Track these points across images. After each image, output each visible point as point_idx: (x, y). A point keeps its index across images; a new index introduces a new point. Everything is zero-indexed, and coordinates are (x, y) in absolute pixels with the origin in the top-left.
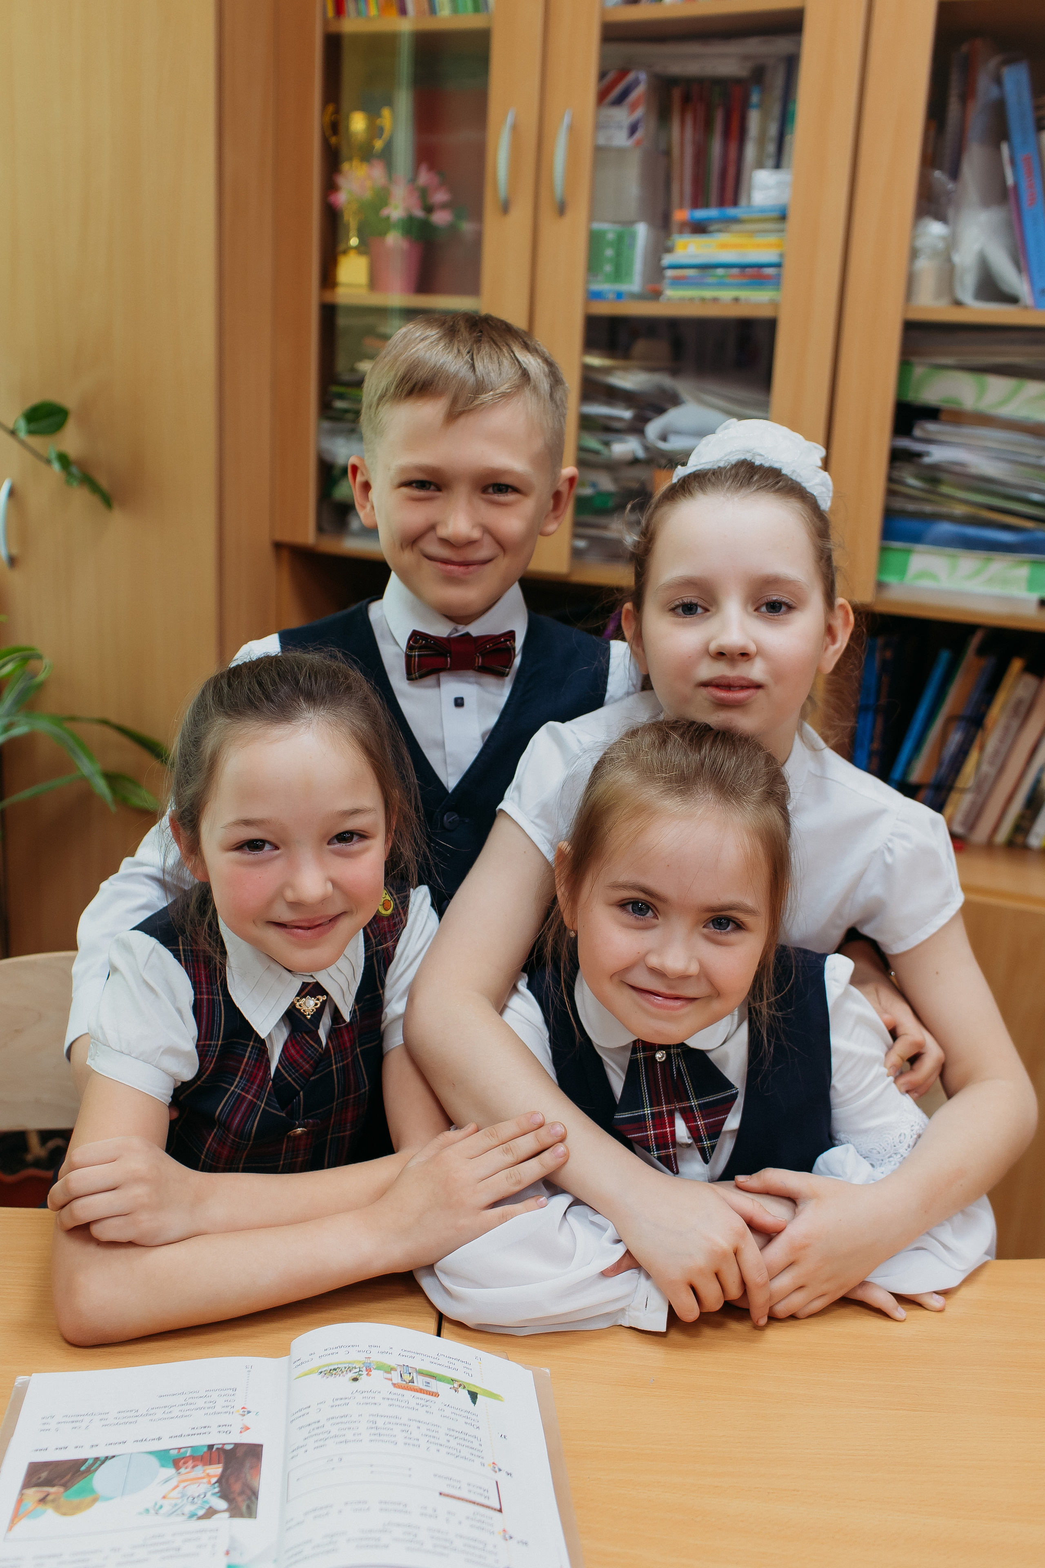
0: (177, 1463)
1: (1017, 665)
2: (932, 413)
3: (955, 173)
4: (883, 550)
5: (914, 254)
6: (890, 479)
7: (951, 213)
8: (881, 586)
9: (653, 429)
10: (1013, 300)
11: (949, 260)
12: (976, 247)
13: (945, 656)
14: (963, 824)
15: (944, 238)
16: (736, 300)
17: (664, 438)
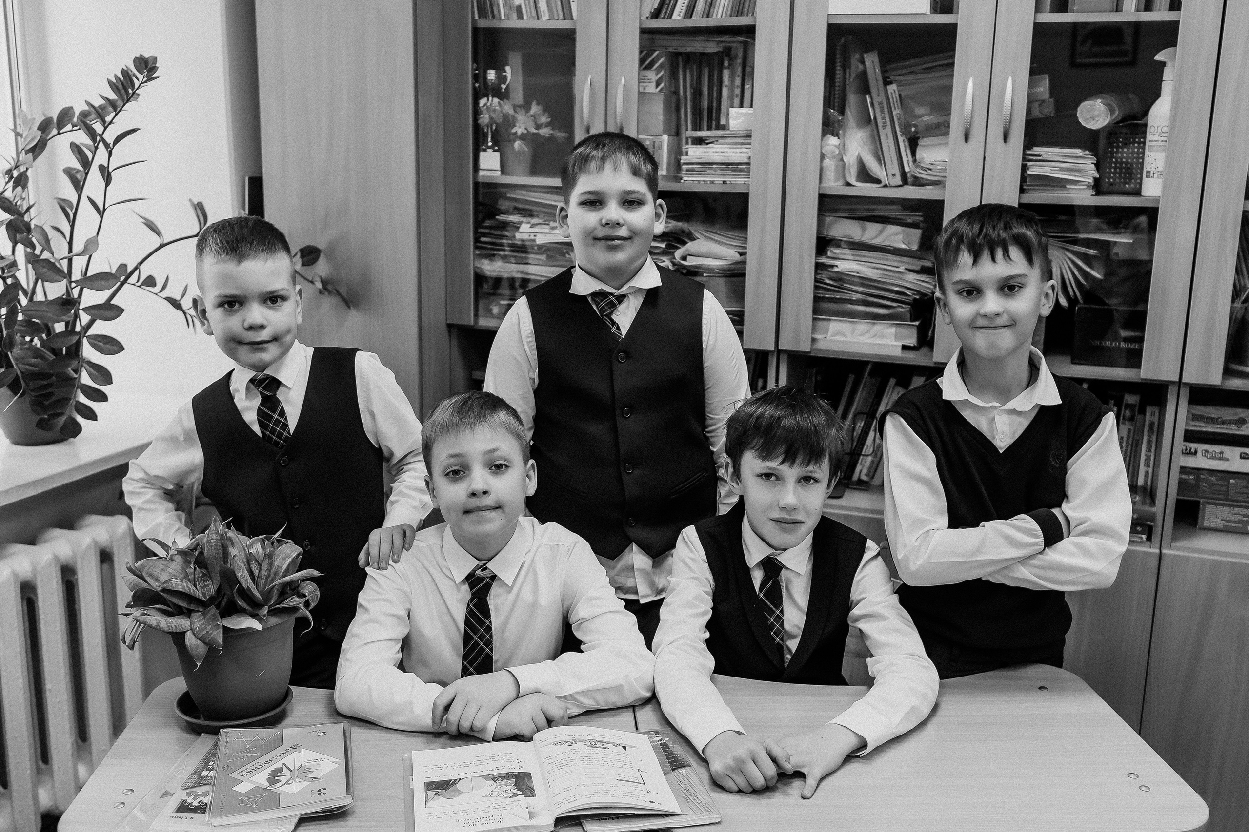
0: (494, 779)
1: (892, 381)
2: (837, 243)
3: (842, 112)
4: (814, 319)
5: (822, 157)
6: (816, 280)
7: (840, 132)
8: (814, 340)
9: (678, 254)
10: (878, 181)
11: (842, 160)
12: (857, 153)
13: (851, 378)
14: (867, 475)
15: (838, 147)
16: (724, 182)
17: (684, 258)
